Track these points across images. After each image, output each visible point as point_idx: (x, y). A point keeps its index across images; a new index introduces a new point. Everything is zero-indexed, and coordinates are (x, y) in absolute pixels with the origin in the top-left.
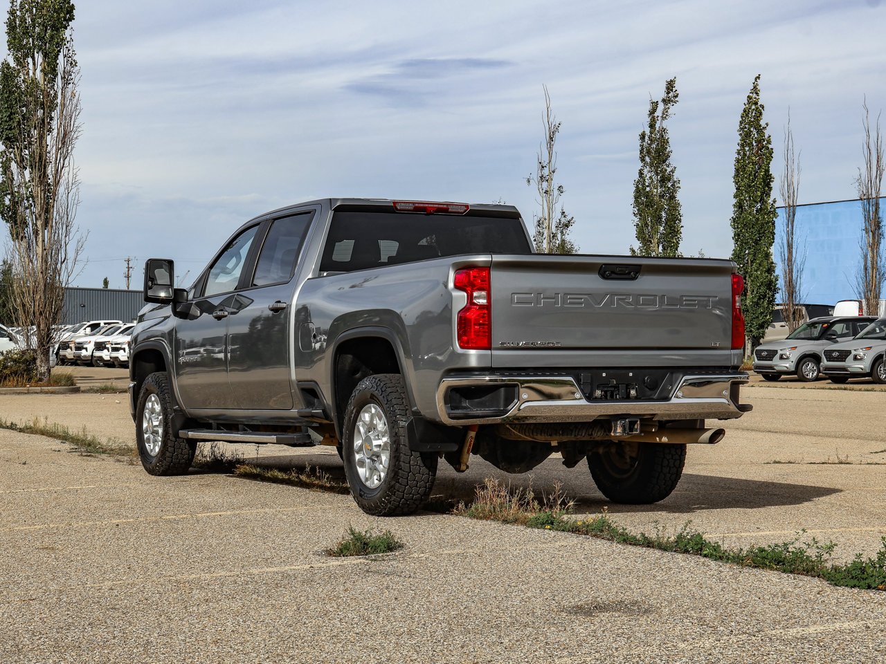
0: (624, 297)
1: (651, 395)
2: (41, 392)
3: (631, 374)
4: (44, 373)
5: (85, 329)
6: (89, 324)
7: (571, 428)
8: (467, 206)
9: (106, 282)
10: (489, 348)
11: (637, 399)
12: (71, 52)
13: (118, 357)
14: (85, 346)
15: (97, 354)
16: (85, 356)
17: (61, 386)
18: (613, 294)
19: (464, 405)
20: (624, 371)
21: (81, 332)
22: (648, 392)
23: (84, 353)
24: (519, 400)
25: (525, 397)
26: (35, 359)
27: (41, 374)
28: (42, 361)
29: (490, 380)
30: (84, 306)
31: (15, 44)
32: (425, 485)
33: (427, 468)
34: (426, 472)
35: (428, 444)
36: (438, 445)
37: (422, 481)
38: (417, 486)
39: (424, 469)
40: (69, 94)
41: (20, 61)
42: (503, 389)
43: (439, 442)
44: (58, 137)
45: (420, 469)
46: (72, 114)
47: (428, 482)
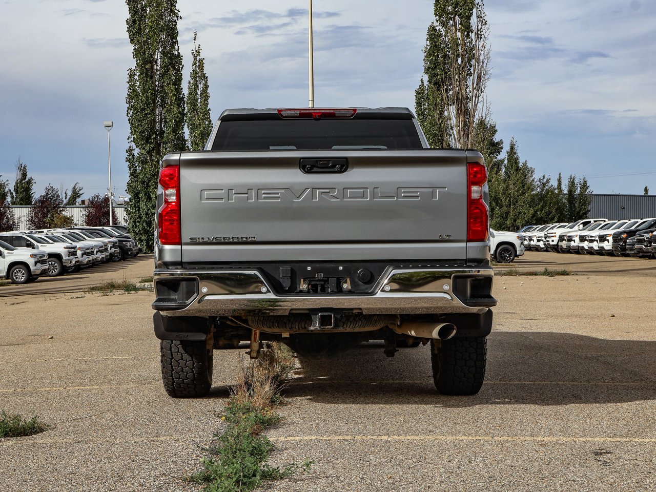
0: (328, 191)
1: (367, 289)
3: (341, 268)
5: (579, 226)
6: (582, 222)
7: (285, 321)
8: (355, 110)
9: (646, 190)
10: (179, 243)
11: (350, 292)
12: (482, 14)
13: (592, 247)
14: (573, 239)
15: (581, 245)
16: (573, 246)
18: (314, 189)
19: (173, 297)
20: (332, 265)
21: (576, 228)
22: (363, 287)
23: (572, 243)
24: (198, 294)
25: (205, 290)
29: (182, 274)
30: (624, 208)
31: (440, 12)
32: (191, 371)
33: (189, 354)
34: (190, 358)
35: (175, 333)
36: (186, 334)
37: (187, 367)
38: (183, 372)
39: (185, 356)
40: (481, 46)
41: (444, 24)
42: (184, 282)
43: (186, 332)
44: (473, 79)
45: (182, 356)
46: (483, 62)
47: (194, 368)
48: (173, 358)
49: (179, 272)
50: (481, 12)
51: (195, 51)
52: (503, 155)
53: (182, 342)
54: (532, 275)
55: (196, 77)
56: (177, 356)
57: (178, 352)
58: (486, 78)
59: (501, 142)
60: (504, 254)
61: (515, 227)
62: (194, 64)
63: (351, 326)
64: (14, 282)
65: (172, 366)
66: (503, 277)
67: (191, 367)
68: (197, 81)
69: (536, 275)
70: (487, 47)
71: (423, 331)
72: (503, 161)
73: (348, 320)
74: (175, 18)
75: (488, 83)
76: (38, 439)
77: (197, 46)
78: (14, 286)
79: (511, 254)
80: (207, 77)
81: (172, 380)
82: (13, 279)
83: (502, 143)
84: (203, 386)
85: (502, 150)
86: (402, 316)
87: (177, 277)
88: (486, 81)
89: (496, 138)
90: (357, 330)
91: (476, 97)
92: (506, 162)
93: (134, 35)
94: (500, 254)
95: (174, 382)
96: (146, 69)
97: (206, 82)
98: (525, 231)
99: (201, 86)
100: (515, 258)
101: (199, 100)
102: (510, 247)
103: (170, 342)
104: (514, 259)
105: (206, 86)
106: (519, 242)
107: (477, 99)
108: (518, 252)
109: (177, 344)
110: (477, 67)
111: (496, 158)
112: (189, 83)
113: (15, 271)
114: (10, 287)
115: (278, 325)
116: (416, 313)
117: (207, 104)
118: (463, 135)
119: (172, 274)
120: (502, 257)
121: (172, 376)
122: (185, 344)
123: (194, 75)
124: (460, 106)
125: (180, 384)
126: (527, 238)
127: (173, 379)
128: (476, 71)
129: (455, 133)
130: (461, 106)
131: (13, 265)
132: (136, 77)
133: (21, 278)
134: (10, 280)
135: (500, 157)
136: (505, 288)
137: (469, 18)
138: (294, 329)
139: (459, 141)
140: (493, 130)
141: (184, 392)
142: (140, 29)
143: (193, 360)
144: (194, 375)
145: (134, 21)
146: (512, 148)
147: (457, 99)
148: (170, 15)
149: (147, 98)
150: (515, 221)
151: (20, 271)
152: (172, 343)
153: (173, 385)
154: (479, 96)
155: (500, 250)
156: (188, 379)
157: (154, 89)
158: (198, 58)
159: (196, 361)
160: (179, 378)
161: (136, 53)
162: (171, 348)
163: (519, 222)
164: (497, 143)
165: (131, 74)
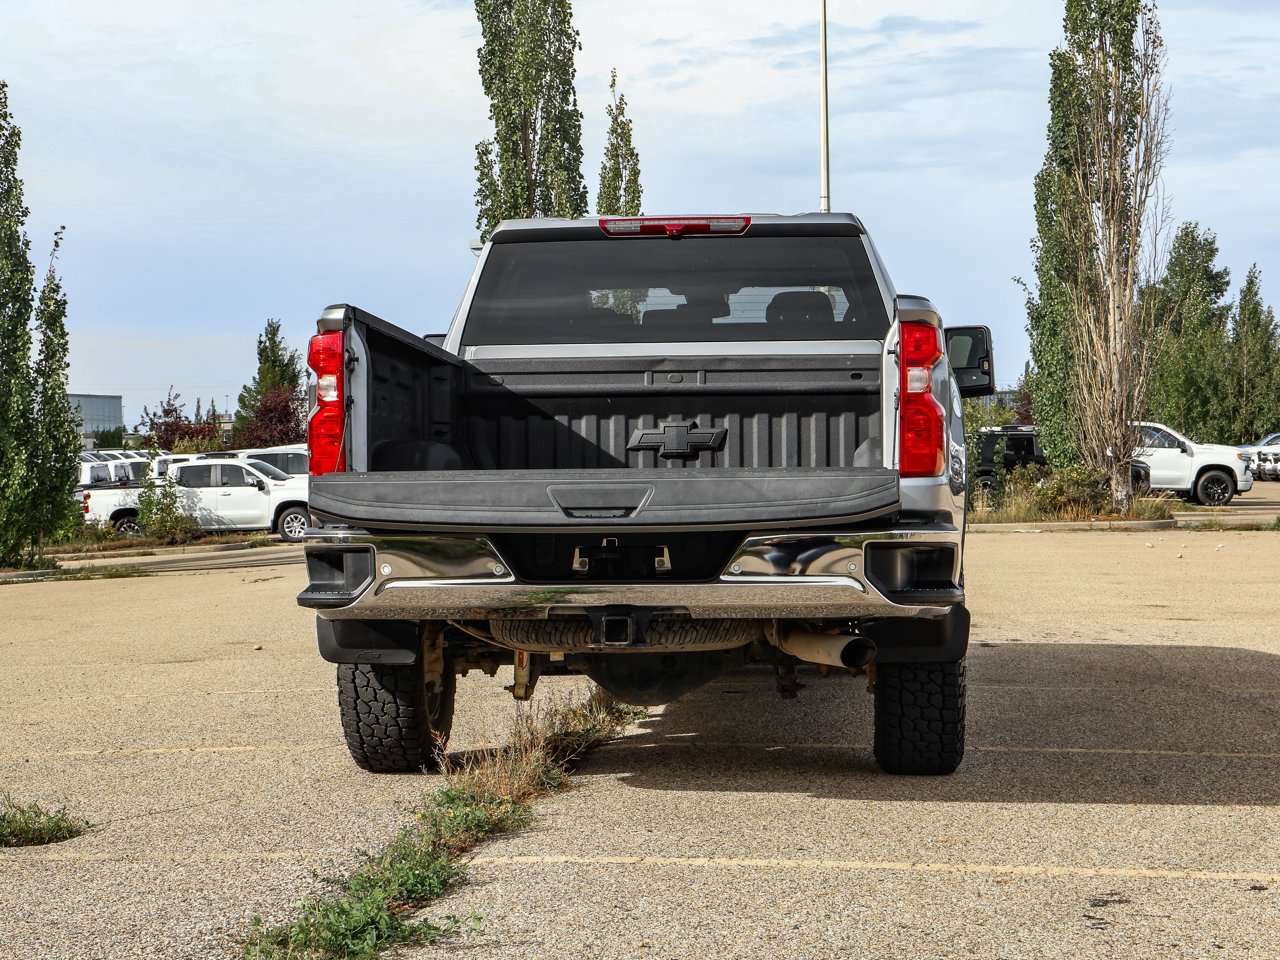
2: (1112, 529)
4: (1122, 500)
7: (546, 629)
12: (1153, 26)
17: (1144, 519)
19: (338, 583)
24: (375, 577)
25: (386, 570)
26: (1108, 481)
27: (1117, 502)
28: (1118, 483)
31: (1073, 24)
32: (394, 722)
33: (388, 691)
34: (389, 698)
35: (356, 651)
36: (376, 652)
37: (385, 714)
38: (379, 723)
39: (383, 694)
40: (1151, 88)
41: (1082, 48)
42: (349, 555)
43: (377, 648)
44: (1137, 154)
45: (376, 694)
46: (1157, 120)
47: (398, 716)
48: (358, 698)
49: (341, 534)
50: (1151, 23)
51: (614, 107)
52: (1231, 297)
53: (375, 668)
54: (1251, 529)
55: (618, 156)
56: (366, 695)
57: (368, 685)
58: (1163, 149)
59: (1226, 272)
60: (1211, 488)
61: (1251, 435)
62: (614, 131)
63: (677, 640)
64: (286, 540)
65: (358, 713)
66: (1194, 533)
67: (394, 715)
68: (619, 163)
69: (1258, 529)
70: (1164, 90)
71: (818, 652)
72: (1229, 308)
73: (669, 628)
74: (570, 47)
75: (1166, 161)
76: (53, 853)
77: (618, 96)
78: (285, 546)
79: (1225, 488)
80: (637, 155)
81: (359, 740)
82: (284, 533)
83: (1228, 274)
84: (420, 750)
85: (1228, 288)
86: (780, 621)
87: (335, 545)
88: (1163, 155)
89: (1217, 266)
90: (689, 647)
91: (1142, 187)
92: (1236, 311)
93: (492, 79)
94: (1205, 488)
95: (363, 742)
96: (513, 142)
97: (636, 164)
98: (1269, 444)
99: (626, 174)
100: (1235, 496)
101: (623, 199)
102: (1223, 475)
103: (352, 666)
104: (1231, 497)
105: (636, 173)
106: (1243, 465)
107: (1144, 191)
108: (1240, 486)
109: (365, 671)
110: (1144, 129)
111: (1215, 303)
112: (604, 168)
113: (288, 519)
114: (277, 548)
115: (536, 636)
116: (817, 616)
117: (638, 205)
118: (1117, 260)
119: (326, 540)
120: (1208, 495)
121: (358, 732)
122: (381, 671)
123: (613, 153)
124: (1110, 204)
125: (374, 747)
126: (1270, 457)
127: (361, 737)
128: (1144, 136)
129: (1101, 256)
130: (1113, 205)
131: (283, 508)
132: (492, 157)
133: (299, 532)
134: (279, 536)
135: (1222, 302)
136: (1179, 555)
137: (1128, 35)
138: (567, 646)
139: (1109, 271)
140: (1210, 250)
141: (385, 762)
142: (502, 67)
143: (396, 702)
144: (400, 729)
145: (492, 52)
146: (1251, 282)
147: (1105, 192)
148: (559, 40)
149: (515, 196)
150: (1251, 423)
151: (296, 518)
152: (357, 669)
153: (362, 748)
154: (1148, 185)
155: (1205, 481)
156: (388, 737)
157: (527, 179)
158: (620, 118)
159: (403, 703)
160: (373, 736)
161: (497, 112)
162: (355, 678)
163: (1258, 426)
164: (1218, 275)
165: (483, 152)
